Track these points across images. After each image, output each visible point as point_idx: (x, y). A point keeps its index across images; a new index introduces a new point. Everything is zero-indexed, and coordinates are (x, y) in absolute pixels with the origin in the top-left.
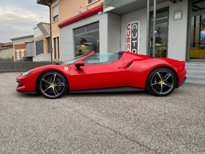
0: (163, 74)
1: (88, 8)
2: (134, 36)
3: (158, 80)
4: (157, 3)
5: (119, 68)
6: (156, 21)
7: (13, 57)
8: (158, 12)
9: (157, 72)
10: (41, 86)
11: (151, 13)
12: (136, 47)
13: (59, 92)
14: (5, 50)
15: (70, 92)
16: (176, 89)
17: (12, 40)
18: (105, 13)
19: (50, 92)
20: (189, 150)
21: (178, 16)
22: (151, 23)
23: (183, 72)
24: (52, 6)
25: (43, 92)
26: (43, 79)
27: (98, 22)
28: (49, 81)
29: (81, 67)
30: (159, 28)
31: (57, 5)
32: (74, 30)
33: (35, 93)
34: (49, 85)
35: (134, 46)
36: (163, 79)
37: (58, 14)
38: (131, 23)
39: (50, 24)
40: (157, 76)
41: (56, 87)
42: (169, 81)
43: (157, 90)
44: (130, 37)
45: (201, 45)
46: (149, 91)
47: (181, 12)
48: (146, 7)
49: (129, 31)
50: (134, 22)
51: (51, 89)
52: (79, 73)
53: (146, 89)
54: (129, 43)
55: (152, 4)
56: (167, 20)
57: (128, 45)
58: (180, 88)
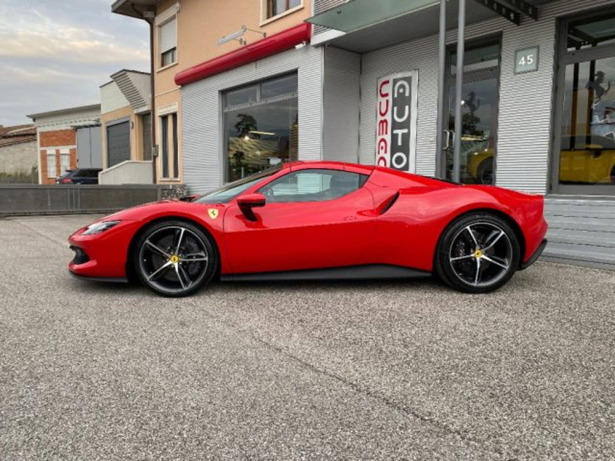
0: (484, 231)
1: (264, 30)
2: (401, 115)
3: (470, 247)
4: (467, 24)
5: (360, 213)
6: (465, 74)
7: (35, 169)
8: (470, 46)
9: (465, 224)
10: (141, 261)
11: (451, 50)
12: (405, 149)
13: (193, 278)
14: (11, 148)
15: (223, 279)
16: (518, 274)
17: (35, 118)
18: (317, 46)
19: (167, 278)
20: (545, 432)
21: (526, 60)
22: (449, 79)
23: (539, 225)
24: (158, 20)
25: (148, 278)
26: (147, 241)
27: (295, 72)
28: (164, 247)
29: (255, 210)
30: (472, 95)
31: (173, 18)
32: (223, 93)
33: (126, 281)
34: (165, 259)
35: (400, 143)
36: (484, 244)
37: (176, 45)
38: (391, 78)
39: (152, 75)
40: (465, 236)
41: (184, 266)
42: (500, 250)
43: (465, 276)
44: (388, 117)
45: (592, 146)
46: (444, 278)
47: (535, 50)
48: (437, 32)
49: (384, 100)
50: (399, 75)
51: (170, 269)
52: (247, 225)
53: (434, 271)
54: (385, 137)
55: (452, 26)
56: (496, 72)
57: (383, 140)
58: (530, 270)
